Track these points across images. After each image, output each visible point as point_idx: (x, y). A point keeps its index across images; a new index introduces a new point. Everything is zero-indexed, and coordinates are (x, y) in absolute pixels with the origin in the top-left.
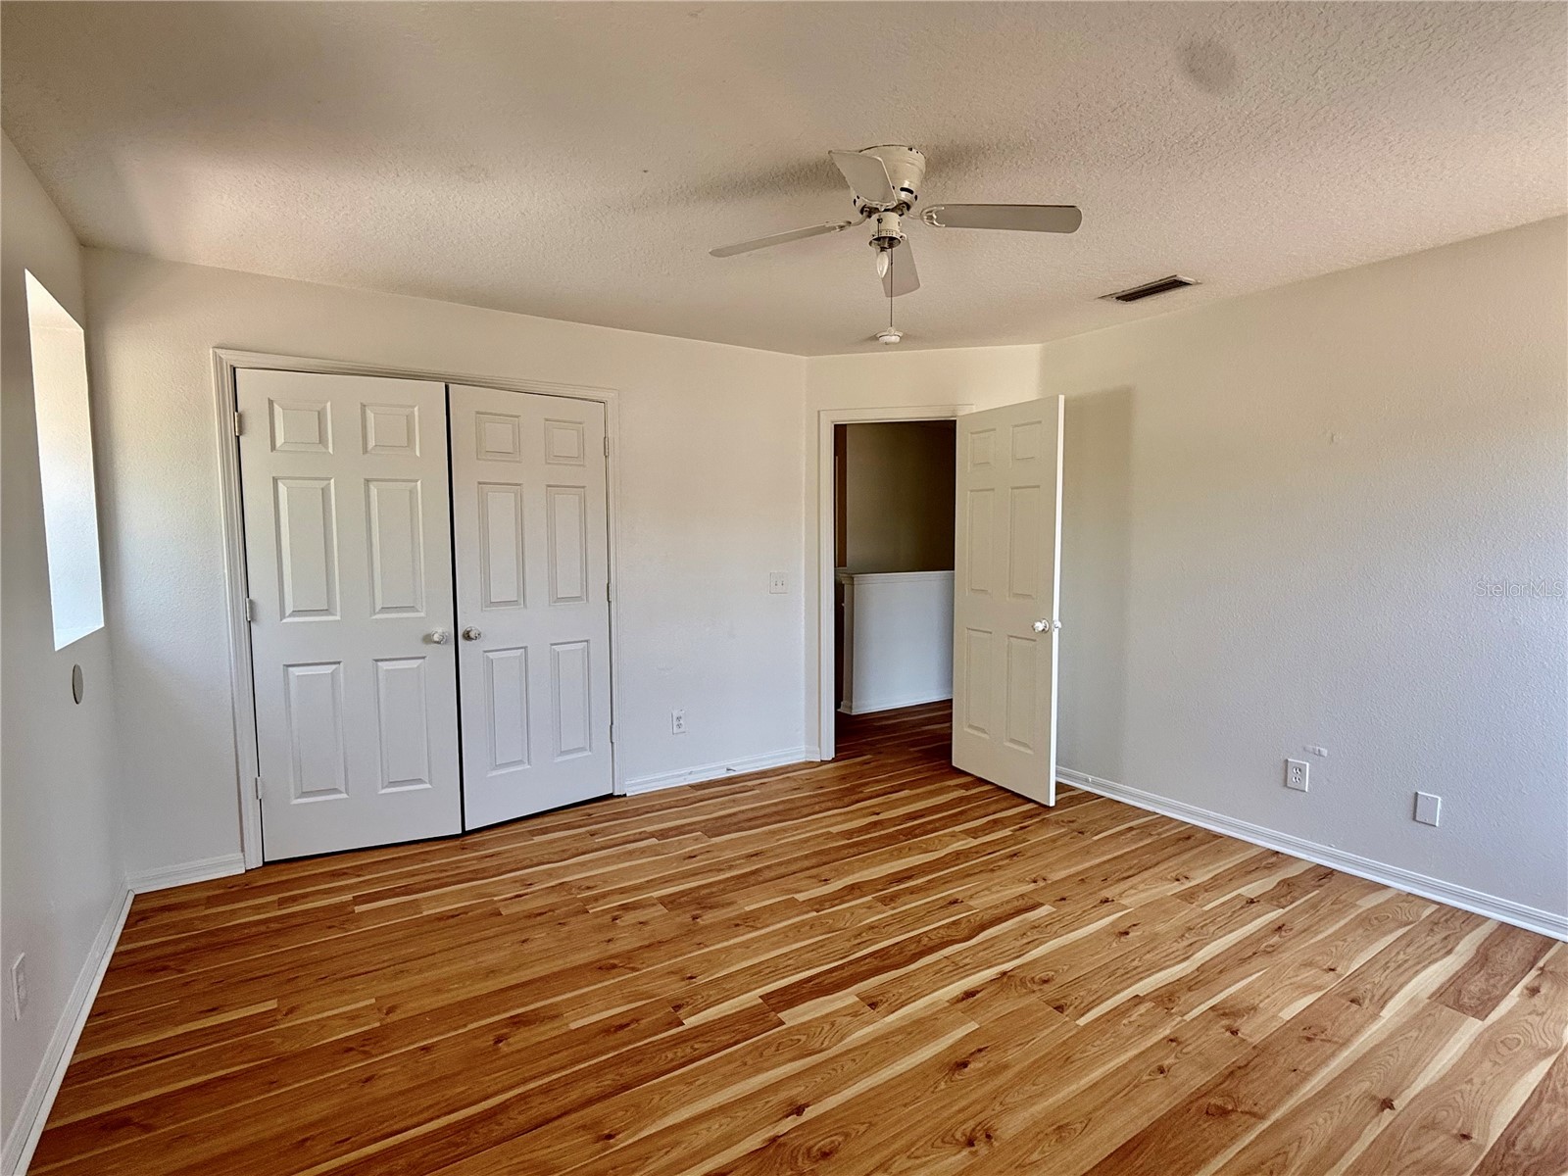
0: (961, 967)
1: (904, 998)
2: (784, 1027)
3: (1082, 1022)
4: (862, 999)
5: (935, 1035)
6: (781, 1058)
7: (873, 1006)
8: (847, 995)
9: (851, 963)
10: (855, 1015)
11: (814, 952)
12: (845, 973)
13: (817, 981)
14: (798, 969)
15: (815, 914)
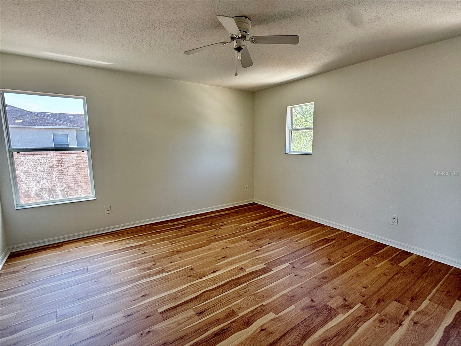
0: (213, 280)
1: (233, 271)
2: (264, 264)
3: (190, 266)
4: (244, 270)
5: (228, 262)
6: (263, 258)
7: (242, 268)
8: (249, 271)
9: (248, 281)
10: (246, 266)
11: (260, 285)
12: (250, 277)
13: (258, 275)
14: (264, 278)
15: (264, 303)
